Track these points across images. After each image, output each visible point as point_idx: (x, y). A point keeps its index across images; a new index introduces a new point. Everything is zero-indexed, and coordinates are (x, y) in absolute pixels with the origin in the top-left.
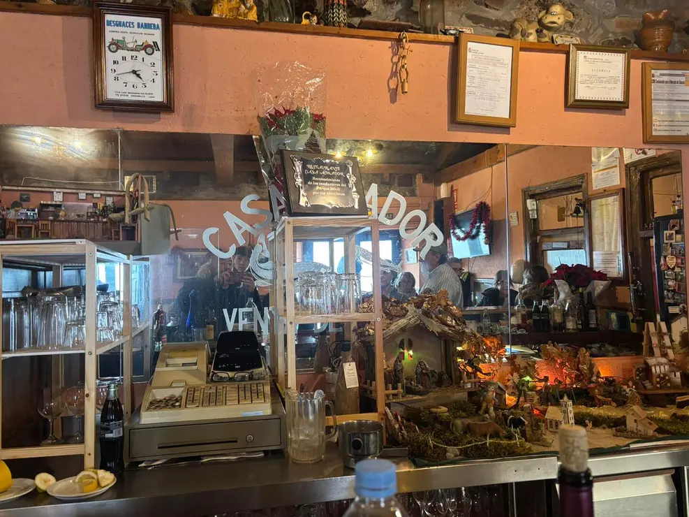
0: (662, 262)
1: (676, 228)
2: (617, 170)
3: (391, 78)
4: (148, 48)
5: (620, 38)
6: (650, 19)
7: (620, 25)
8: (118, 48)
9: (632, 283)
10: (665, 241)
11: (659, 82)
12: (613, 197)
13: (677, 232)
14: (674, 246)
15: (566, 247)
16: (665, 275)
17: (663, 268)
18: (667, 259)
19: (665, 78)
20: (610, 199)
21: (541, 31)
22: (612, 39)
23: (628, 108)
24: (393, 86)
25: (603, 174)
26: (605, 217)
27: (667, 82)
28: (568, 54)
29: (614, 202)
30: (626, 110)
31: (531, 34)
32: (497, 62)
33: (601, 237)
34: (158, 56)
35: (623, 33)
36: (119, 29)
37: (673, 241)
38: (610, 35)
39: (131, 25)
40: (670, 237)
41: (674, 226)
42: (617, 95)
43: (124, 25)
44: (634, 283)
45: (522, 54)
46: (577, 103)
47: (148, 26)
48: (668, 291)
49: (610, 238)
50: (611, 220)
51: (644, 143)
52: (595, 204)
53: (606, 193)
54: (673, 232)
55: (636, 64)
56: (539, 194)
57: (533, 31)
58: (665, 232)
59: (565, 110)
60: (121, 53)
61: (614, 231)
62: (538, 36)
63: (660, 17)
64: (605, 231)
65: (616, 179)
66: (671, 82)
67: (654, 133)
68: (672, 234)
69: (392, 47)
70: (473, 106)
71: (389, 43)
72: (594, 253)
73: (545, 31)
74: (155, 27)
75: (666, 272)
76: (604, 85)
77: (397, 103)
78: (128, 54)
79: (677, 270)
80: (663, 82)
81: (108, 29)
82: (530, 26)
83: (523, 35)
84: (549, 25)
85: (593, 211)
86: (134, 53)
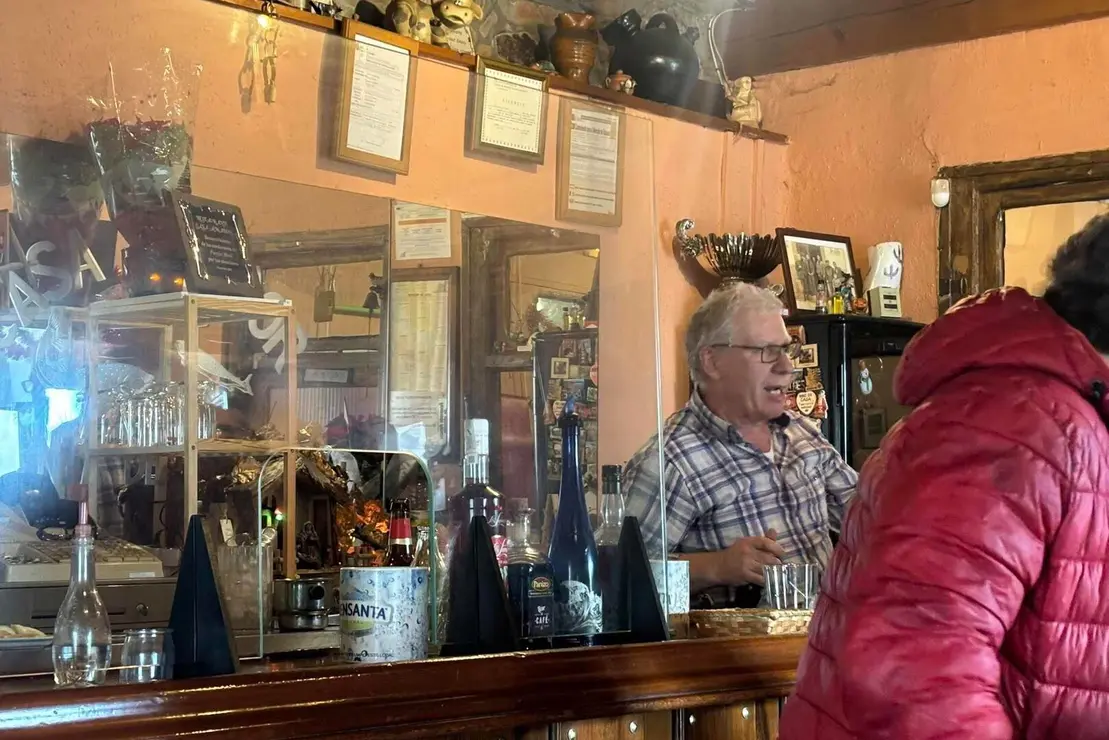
0: (547, 410)
1: (571, 355)
2: (446, 227)
3: (244, 70)
5: (520, 34)
6: (571, 23)
7: (523, 13)
10: (553, 376)
11: (579, 128)
12: (437, 282)
13: (573, 362)
14: (565, 385)
15: (345, 381)
16: (549, 434)
17: (547, 420)
18: (555, 406)
19: (587, 124)
20: (432, 285)
21: (439, 25)
22: (510, 35)
23: (542, 163)
24: (245, 85)
25: (416, 231)
26: (419, 321)
27: (589, 130)
28: (473, 69)
29: (438, 292)
30: (539, 166)
31: (424, 25)
32: (390, 70)
33: (409, 362)
35: (525, 27)
37: (566, 376)
38: (508, 27)
40: (561, 369)
41: (567, 351)
42: (532, 146)
46: (483, 149)
48: (554, 460)
49: (428, 366)
50: (431, 329)
51: (556, 218)
52: (400, 291)
53: (421, 272)
54: (567, 360)
55: (554, 95)
56: (273, 254)
57: (425, 21)
58: (553, 359)
59: (466, 155)
61: (436, 351)
62: (433, 32)
63: (582, 24)
64: (418, 349)
65: (443, 246)
66: (595, 131)
67: (571, 206)
68: (565, 363)
73: (443, 26)
75: (551, 427)
76: (514, 125)
77: (253, 112)
80: (583, 129)
82: (422, 12)
83: (412, 24)
84: (451, 19)
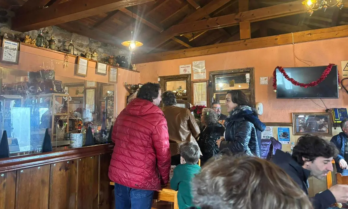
2: (94, 82)
4: (14, 49)
6: (111, 57)
7: (104, 55)
8: (7, 48)
9: (96, 113)
10: (108, 102)
11: (111, 70)
13: (111, 101)
17: (107, 108)
19: (113, 70)
20: (92, 90)
25: (90, 83)
26: (90, 95)
28: (97, 63)
30: (106, 75)
32: (85, 63)
34: (16, 51)
35: (104, 57)
36: (7, 44)
37: (110, 103)
38: (102, 57)
39: (10, 43)
41: (110, 99)
42: (105, 72)
43: (9, 43)
44: (97, 113)
45: (89, 61)
46: (98, 73)
47: (14, 44)
51: (108, 82)
53: (90, 88)
55: (108, 66)
56: (69, 85)
58: (108, 100)
59: (96, 74)
60: (8, 49)
65: (94, 85)
67: (110, 81)
69: (64, 56)
70: (80, 71)
71: (64, 55)
72: (86, 105)
74: (16, 45)
78: (9, 50)
79: (110, 109)
81: (5, 43)
83: (88, 57)
85: (87, 92)
86: (10, 50)
